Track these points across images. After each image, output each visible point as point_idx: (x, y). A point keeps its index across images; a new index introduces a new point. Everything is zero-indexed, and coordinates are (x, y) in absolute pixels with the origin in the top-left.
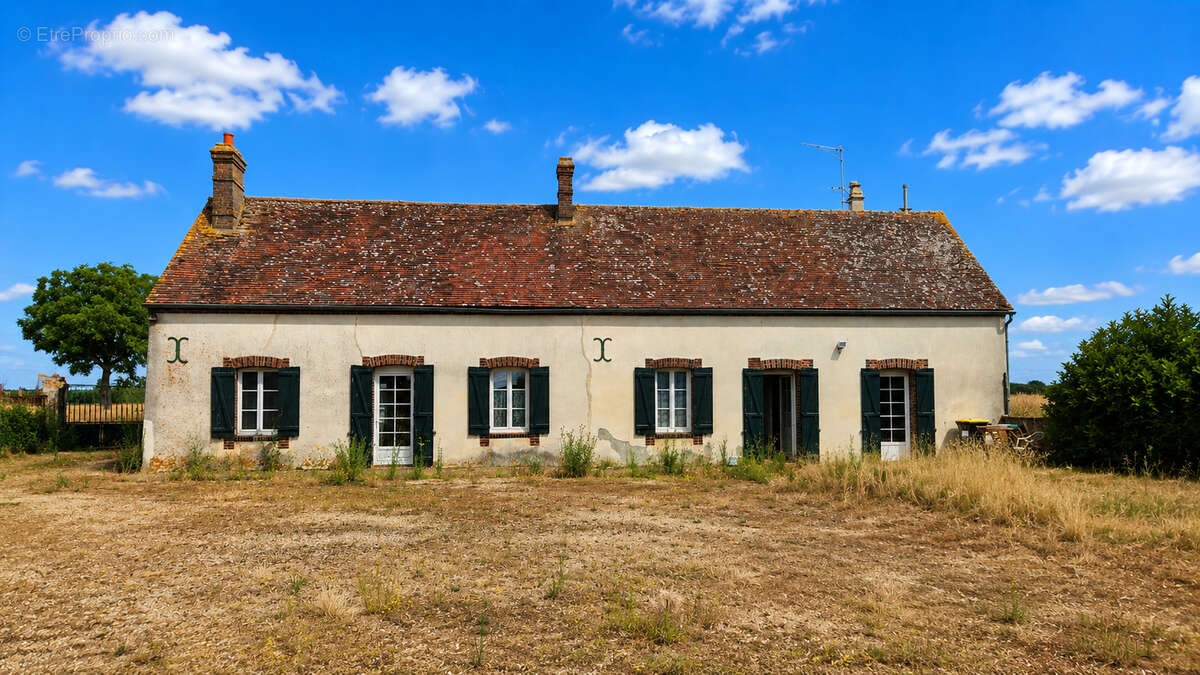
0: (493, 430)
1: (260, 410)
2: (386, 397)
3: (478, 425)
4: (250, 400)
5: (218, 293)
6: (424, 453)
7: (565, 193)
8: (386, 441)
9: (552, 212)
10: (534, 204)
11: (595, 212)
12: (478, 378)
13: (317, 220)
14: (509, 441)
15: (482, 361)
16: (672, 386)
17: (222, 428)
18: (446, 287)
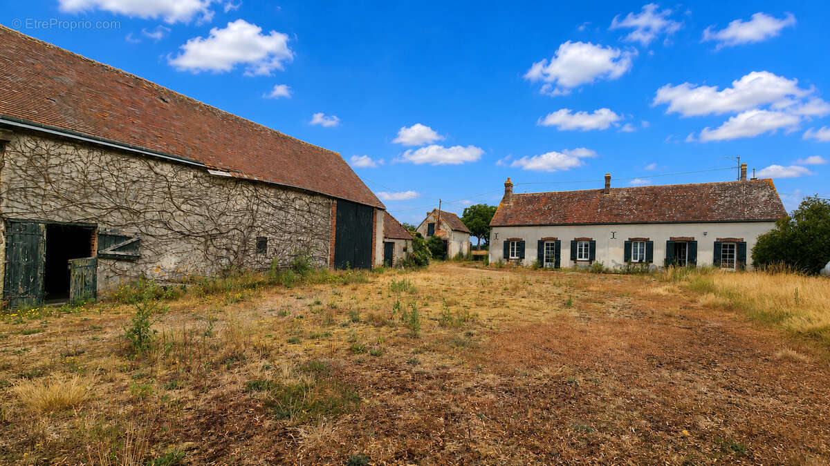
0: (578, 259)
1: (515, 252)
2: (547, 249)
3: (573, 258)
4: (513, 249)
5: (505, 220)
6: (558, 264)
7: (607, 185)
8: (547, 261)
9: (602, 191)
10: (597, 189)
11: (619, 190)
12: (574, 244)
13: (532, 199)
14: (583, 261)
15: (575, 239)
16: (639, 246)
17: (506, 256)
18: (565, 217)
